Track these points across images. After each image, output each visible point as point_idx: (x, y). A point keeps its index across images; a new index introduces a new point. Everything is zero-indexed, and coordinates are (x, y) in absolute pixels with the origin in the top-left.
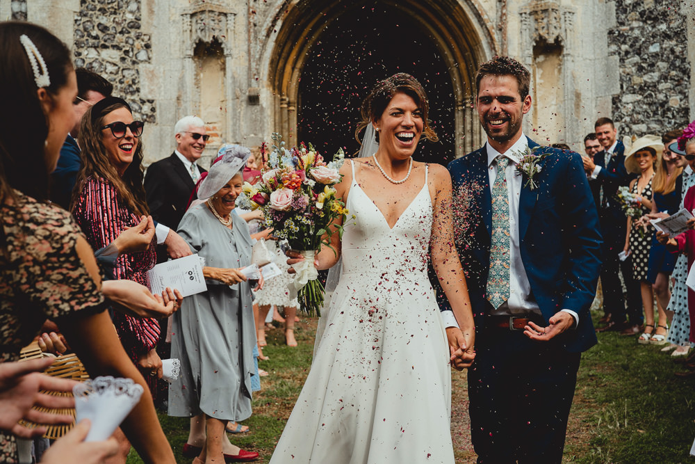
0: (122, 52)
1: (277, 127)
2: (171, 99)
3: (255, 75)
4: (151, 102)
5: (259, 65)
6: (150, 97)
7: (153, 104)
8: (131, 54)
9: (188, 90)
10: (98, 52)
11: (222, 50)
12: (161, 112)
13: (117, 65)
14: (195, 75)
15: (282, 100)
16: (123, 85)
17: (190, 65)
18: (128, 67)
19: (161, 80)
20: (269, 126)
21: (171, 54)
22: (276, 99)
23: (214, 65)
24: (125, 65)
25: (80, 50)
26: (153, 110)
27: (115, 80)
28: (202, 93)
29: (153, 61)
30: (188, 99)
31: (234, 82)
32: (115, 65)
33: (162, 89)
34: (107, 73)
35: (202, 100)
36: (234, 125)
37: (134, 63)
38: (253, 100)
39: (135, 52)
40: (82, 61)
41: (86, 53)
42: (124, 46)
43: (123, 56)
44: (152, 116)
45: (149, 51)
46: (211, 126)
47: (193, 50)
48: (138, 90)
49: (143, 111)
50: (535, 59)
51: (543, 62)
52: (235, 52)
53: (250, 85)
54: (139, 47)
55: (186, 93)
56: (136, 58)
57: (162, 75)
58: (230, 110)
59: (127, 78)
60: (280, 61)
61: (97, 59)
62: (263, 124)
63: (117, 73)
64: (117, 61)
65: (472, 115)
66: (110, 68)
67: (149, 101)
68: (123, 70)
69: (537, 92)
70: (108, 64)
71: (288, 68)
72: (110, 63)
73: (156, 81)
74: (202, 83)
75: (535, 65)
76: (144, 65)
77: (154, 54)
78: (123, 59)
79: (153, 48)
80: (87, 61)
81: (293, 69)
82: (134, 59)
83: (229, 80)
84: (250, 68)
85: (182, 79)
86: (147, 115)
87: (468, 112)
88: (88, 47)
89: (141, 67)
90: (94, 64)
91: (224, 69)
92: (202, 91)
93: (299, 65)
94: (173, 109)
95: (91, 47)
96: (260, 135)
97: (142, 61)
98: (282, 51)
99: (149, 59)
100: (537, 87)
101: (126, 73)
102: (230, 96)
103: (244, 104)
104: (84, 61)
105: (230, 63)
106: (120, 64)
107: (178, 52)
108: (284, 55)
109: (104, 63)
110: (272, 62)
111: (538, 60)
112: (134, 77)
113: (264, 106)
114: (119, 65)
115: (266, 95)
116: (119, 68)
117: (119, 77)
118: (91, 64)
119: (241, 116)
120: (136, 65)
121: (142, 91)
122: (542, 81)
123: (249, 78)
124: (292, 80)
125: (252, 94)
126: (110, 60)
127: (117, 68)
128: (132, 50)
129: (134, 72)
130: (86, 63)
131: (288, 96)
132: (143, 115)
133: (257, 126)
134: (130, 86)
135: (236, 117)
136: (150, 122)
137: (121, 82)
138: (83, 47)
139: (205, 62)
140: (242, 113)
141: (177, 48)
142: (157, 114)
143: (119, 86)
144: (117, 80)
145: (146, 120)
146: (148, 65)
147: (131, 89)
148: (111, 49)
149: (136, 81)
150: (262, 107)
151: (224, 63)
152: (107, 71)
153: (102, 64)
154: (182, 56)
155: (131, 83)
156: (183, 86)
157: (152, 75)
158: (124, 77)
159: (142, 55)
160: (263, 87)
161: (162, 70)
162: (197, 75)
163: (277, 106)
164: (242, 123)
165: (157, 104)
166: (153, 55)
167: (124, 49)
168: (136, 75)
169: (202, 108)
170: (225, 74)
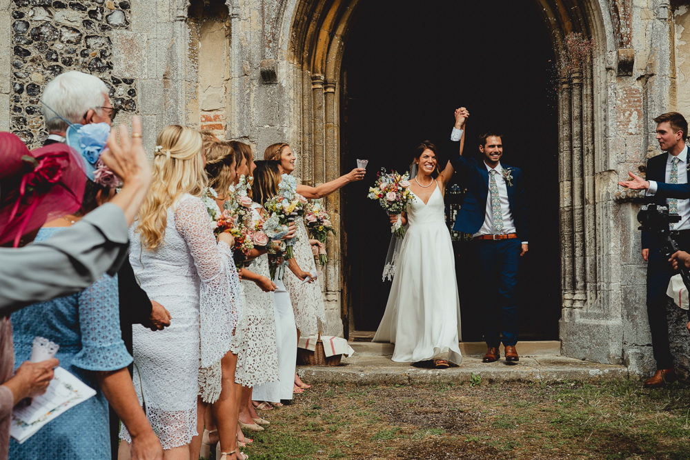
0: (86, 13)
1: (306, 115)
2: (157, 78)
3: (270, 42)
4: (129, 82)
5: (276, 28)
6: (127, 75)
7: (133, 85)
8: (100, 16)
9: (179, 65)
10: (50, 13)
11: (226, 8)
12: (143, 96)
13: (78, 31)
14: (189, 44)
15: (314, 78)
16: (87, 59)
17: (183, 31)
18: (96, 34)
19: (144, 52)
20: (291, 114)
21: (157, 16)
22: (305, 77)
23: (217, 29)
24: (89, 31)
25: (22, 10)
26: (132, 93)
27: (75, 51)
28: (200, 70)
29: (133, 26)
30: (179, 78)
31: (242, 53)
32: (75, 30)
33: (145, 64)
34: (62, 42)
35: (200, 78)
36: (241, 112)
37: (104, 28)
38: (268, 77)
39: (105, 14)
40: (24, 25)
41: (31, 13)
42: (89, 6)
43: (88, 18)
44: (130, 101)
45: (127, 12)
46: (212, 114)
47: (186, 9)
48: (110, 66)
49: (116, 95)
50: (673, 11)
51: (685, 15)
52: (244, 12)
53: (263, 57)
54: (113, 7)
55: (176, 69)
56: (108, 22)
57: (145, 45)
58: (236, 91)
59: (93, 49)
60: (311, 25)
61: (48, 22)
62: (282, 111)
63: (78, 42)
64: (78, 25)
65: (581, 95)
66: (67, 35)
67: (125, 81)
68: (87, 37)
69: (676, 59)
70: (64, 30)
71: (324, 35)
72: (67, 27)
73: (136, 53)
74: (200, 55)
75: (674, 21)
76: (119, 32)
77: (135, 17)
78: (87, 23)
79: (133, 8)
80: (33, 25)
81: (332, 35)
82: (104, 22)
83: (235, 51)
84: (263, 33)
85: (171, 50)
86: (122, 100)
87: (576, 92)
88: (35, 6)
89: (114, 33)
90: (43, 30)
91: (229, 36)
92: (200, 67)
93: (340, 31)
94: (160, 91)
95: (40, 6)
96: (278, 126)
97: (117, 26)
98: (313, 10)
99: (127, 23)
100: (677, 51)
101: (91, 42)
102: (236, 73)
103: (255, 83)
104: (27, 25)
105: (237, 26)
106: (82, 30)
107: (167, 13)
108: (316, 15)
109: (59, 28)
110: (296, 25)
111: (677, 12)
112: (103, 48)
113: (283, 85)
114: (82, 32)
115: (287, 71)
116: (81, 35)
117: (81, 47)
118: (38, 28)
119: (252, 99)
120: (107, 32)
121: (115, 67)
122: (683, 43)
123: (263, 47)
124: (330, 51)
125: (266, 68)
126: (68, 24)
127: (78, 34)
128: (102, 12)
129: (103, 40)
130: (31, 27)
131: (324, 73)
132: (117, 100)
133: (274, 112)
134: (98, 60)
135: (244, 102)
136: (128, 110)
137: (84, 55)
138: (26, 6)
139: (205, 26)
140: (253, 95)
141: (166, 9)
142: (138, 98)
143: (81, 59)
144: (78, 52)
145: (121, 107)
146: (125, 32)
147: (99, 64)
148: (69, 8)
149: (108, 54)
150: (281, 86)
151: (229, 28)
152: (62, 39)
153: (55, 30)
154: (172, 19)
155: (99, 55)
156: (172, 60)
157: (131, 46)
158: (88, 47)
159: (117, 18)
160: (282, 60)
161: (145, 38)
162: (192, 44)
163: (306, 86)
164: (253, 110)
165: (137, 85)
166: (133, 19)
167: (88, 9)
168: (107, 45)
169: (200, 90)
170: (230, 42)
